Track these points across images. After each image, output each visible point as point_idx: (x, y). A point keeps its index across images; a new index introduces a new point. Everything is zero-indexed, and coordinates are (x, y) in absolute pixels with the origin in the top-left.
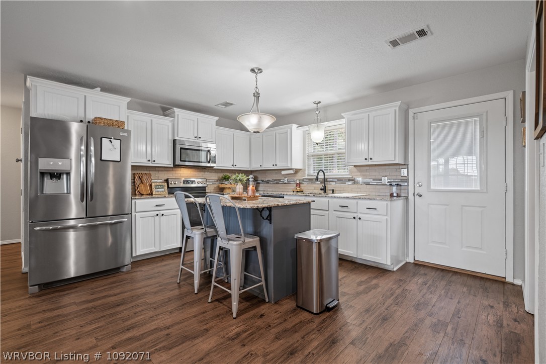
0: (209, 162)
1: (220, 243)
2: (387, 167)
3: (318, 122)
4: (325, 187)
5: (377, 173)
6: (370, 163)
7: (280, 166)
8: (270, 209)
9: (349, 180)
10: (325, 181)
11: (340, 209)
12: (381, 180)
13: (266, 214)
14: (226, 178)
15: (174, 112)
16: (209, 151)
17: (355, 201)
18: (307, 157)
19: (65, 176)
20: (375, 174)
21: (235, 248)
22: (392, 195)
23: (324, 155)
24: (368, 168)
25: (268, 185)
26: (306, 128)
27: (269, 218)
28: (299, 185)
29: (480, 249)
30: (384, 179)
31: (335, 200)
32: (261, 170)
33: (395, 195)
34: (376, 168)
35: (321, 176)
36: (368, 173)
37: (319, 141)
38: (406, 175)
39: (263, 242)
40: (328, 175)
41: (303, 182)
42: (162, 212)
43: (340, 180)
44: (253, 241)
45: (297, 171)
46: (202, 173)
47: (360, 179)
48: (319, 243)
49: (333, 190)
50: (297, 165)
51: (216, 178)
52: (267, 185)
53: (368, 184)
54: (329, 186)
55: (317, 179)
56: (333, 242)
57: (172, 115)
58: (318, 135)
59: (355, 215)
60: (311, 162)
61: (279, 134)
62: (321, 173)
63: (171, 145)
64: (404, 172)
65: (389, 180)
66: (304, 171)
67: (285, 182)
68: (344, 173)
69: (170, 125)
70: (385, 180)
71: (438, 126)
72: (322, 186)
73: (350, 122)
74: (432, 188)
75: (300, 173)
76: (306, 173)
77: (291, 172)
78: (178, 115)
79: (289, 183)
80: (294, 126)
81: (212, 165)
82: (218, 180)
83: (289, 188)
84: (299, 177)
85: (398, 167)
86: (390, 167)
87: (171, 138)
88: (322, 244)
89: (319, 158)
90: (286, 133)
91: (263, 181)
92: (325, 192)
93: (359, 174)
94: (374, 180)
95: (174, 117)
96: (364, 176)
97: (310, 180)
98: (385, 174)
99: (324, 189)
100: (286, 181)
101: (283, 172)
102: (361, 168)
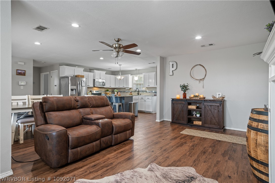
0: (103, 86)
1: (114, 104)
2: (153, 88)
3: (136, 74)
4: (138, 93)
6: (149, 87)
7: (125, 87)
8: (124, 97)
9: (145, 91)
10: (138, 91)
11: (141, 99)
13: (123, 98)
14: (108, 91)
15: (94, 71)
16: (103, 82)
17: (145, 97)
18: (133, 84)
19: (74, 90)
21: (117, 105)
22: (154, 95)
23: (139, 84)
25: (121, 93)
26: (133, 76)
27: (124, 99)
28: (131, 93)
31: (140, 96)
32: (119, 88)
34: (151, 88)
35: (137, 90)
37: (137, 80)
39: (122, 104)
40: (140, 89)
43: (143, 91)
44: (121, 104)
45: (130, 88)
46: (100, 89)
47: (148, 91)
48: (134, 103)
49: (141, 94)
50: (130, 86)
51: (105, 91)
53: (149, 92)
54: (140, 93)
55: (136, 91)
56: (137, 103)
58: (136, 78)
59: (145, 100)
60: (135, 85)
62: (137, 89)
63: (93, 81)
68: (144, 89)
69: (93, 75)
70: (154, 91)
72: (137, 93)
73: (144, 76)
75: (131, 89)
76: (133, 89)
77: (129, 89)
79: (128, 92)
80: (130, 75)
81: (104, 86)
84: (131, 90)
85: (155, 88)
87: (93, 79)
88: (135, 104)
89: (137, 85)
90: (127, 77)
91: (119, 91)
92: (138, 95)
94: (151, 91)
95: (94, 73)
96: (149, 90)
97: (134, 91)
99: (138, 94)
100: (127, 91)
101: (126, 89)
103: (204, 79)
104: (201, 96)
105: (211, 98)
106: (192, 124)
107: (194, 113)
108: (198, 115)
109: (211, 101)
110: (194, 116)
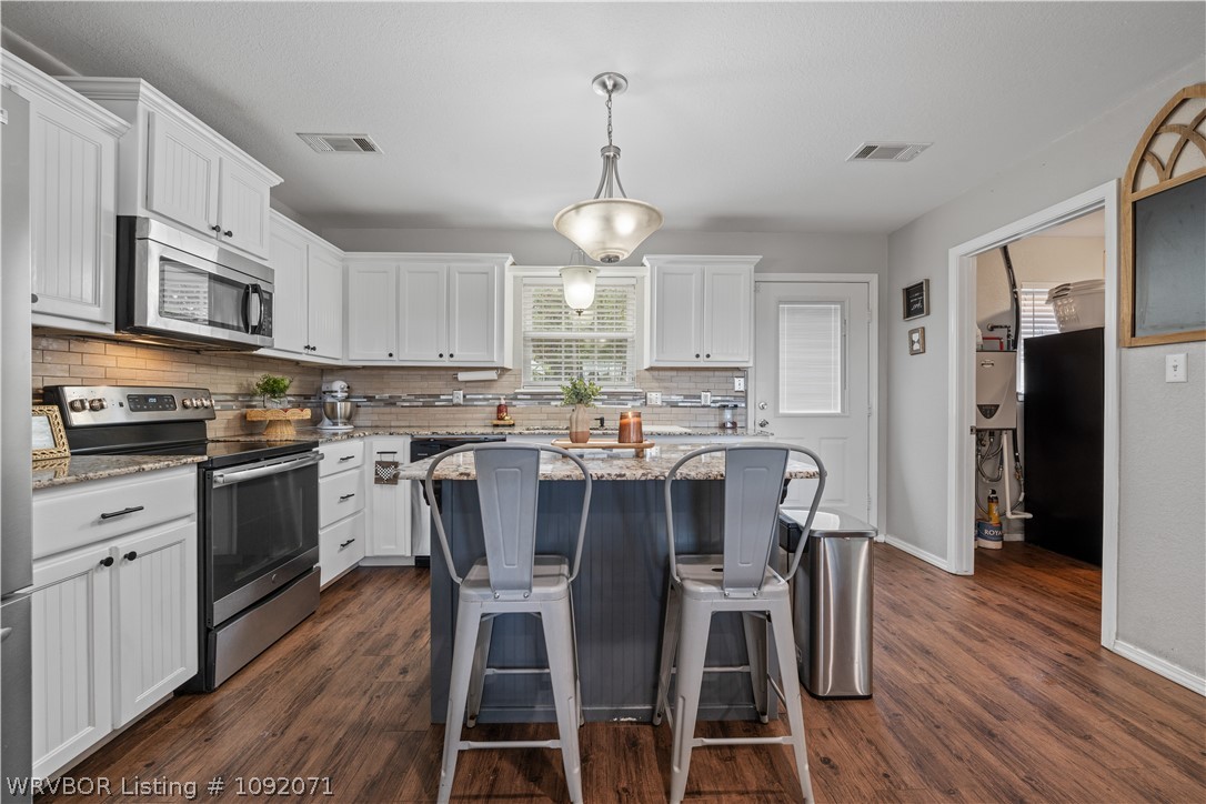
0: (255, 331)
2: (711, 374)
5: (692, 385)
6: (707, 363)
9: (636, 398)
12: (700, 397)
14: (278, 390)
15: (134, 96)
16: (255, 289)
18: (523, 341)
20: (687, 384)
22: (723, 426)
23: (566, 341)
24: (674, 373)
25: (393, 409)
26: (526, 271)
29: (840, 500)
30: (706, 396)
32: (364, 367)
33: (729, 425)
34: (692, 374)
36: (675, 385)
37: (584, 307)
38: (742, 389)
41: (514, 403)
42: (124, 545)
43: (613, 397)
45: (503, 374)
47: (658, 396)
51: (233, 389)
52: (387, 409)
53: (674, 405)
57: (123, 104)
58: (580, 292)
60: (533, 354)
61: (460, 273)
64: (739, 384)
65: (713, 398)
66: (518, 375)
67: (455, 401)
70: (708, 398)
71: (789, 309)
74: (781, 411)
75: (508, 380)
76: (525, 380)
77: (486, 375)
78: (150, 117)
79: (468, 402)
81: (260, 341)
82: (236, 396)
83: (469, 416)
84: (504, 388)
85: (729, 374)
86: (717, 373)
89: (551, 345)
90: (487, 274)
91: (371, 399)
93: (655, 384)
94: (686, 397)
95: (131, 117)
96: (668, 391)
97: (535, 397)
98: (706, 386)
100: (458, 397)
102: (661, 373)
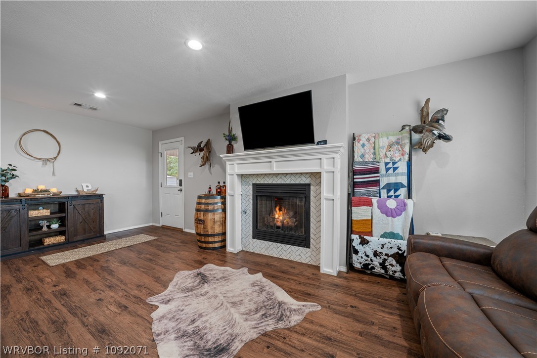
103: (55, 158)
104: (54, 190)
105: (74, 193)
106: (42, 246)
107: (44, 224)
108: (55, 226)
109: (74, 197)
110: (45, 229)
